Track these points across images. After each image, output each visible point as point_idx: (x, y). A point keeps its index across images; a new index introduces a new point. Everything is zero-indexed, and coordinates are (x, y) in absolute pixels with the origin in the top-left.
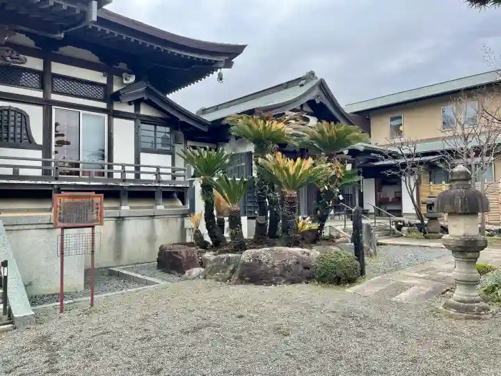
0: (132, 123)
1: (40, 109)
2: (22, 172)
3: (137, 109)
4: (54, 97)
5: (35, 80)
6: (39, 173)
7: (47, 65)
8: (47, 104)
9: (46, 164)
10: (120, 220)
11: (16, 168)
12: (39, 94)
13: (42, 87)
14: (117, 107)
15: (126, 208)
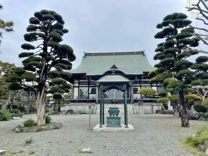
0: (156, 87)
1: (140, 87)
2: (137, 98)
3: (157, 84)
4: (142, 85)
5: (139, 83)
6: (140, 98)
7: (140, 80)
8: (141, 86)
9: (141, 96)
10: (152, 106)
11: (136, 97)
12: (139, 85)
13: (140, 84)
14: (153, 85)
15: (154, 104)
